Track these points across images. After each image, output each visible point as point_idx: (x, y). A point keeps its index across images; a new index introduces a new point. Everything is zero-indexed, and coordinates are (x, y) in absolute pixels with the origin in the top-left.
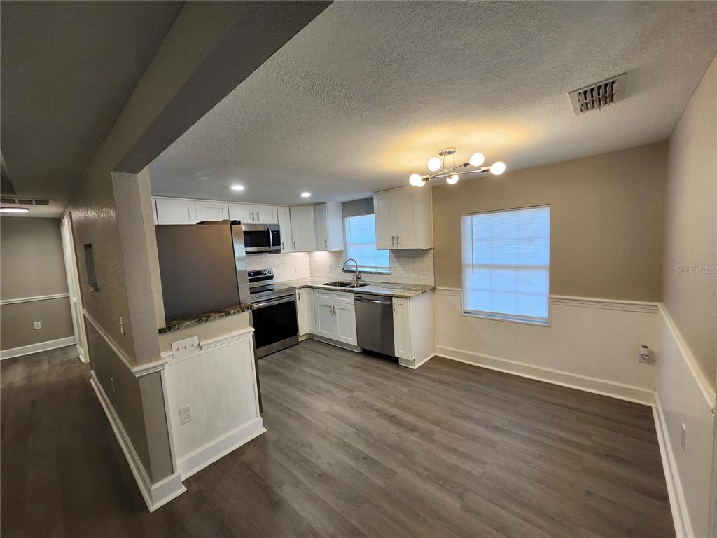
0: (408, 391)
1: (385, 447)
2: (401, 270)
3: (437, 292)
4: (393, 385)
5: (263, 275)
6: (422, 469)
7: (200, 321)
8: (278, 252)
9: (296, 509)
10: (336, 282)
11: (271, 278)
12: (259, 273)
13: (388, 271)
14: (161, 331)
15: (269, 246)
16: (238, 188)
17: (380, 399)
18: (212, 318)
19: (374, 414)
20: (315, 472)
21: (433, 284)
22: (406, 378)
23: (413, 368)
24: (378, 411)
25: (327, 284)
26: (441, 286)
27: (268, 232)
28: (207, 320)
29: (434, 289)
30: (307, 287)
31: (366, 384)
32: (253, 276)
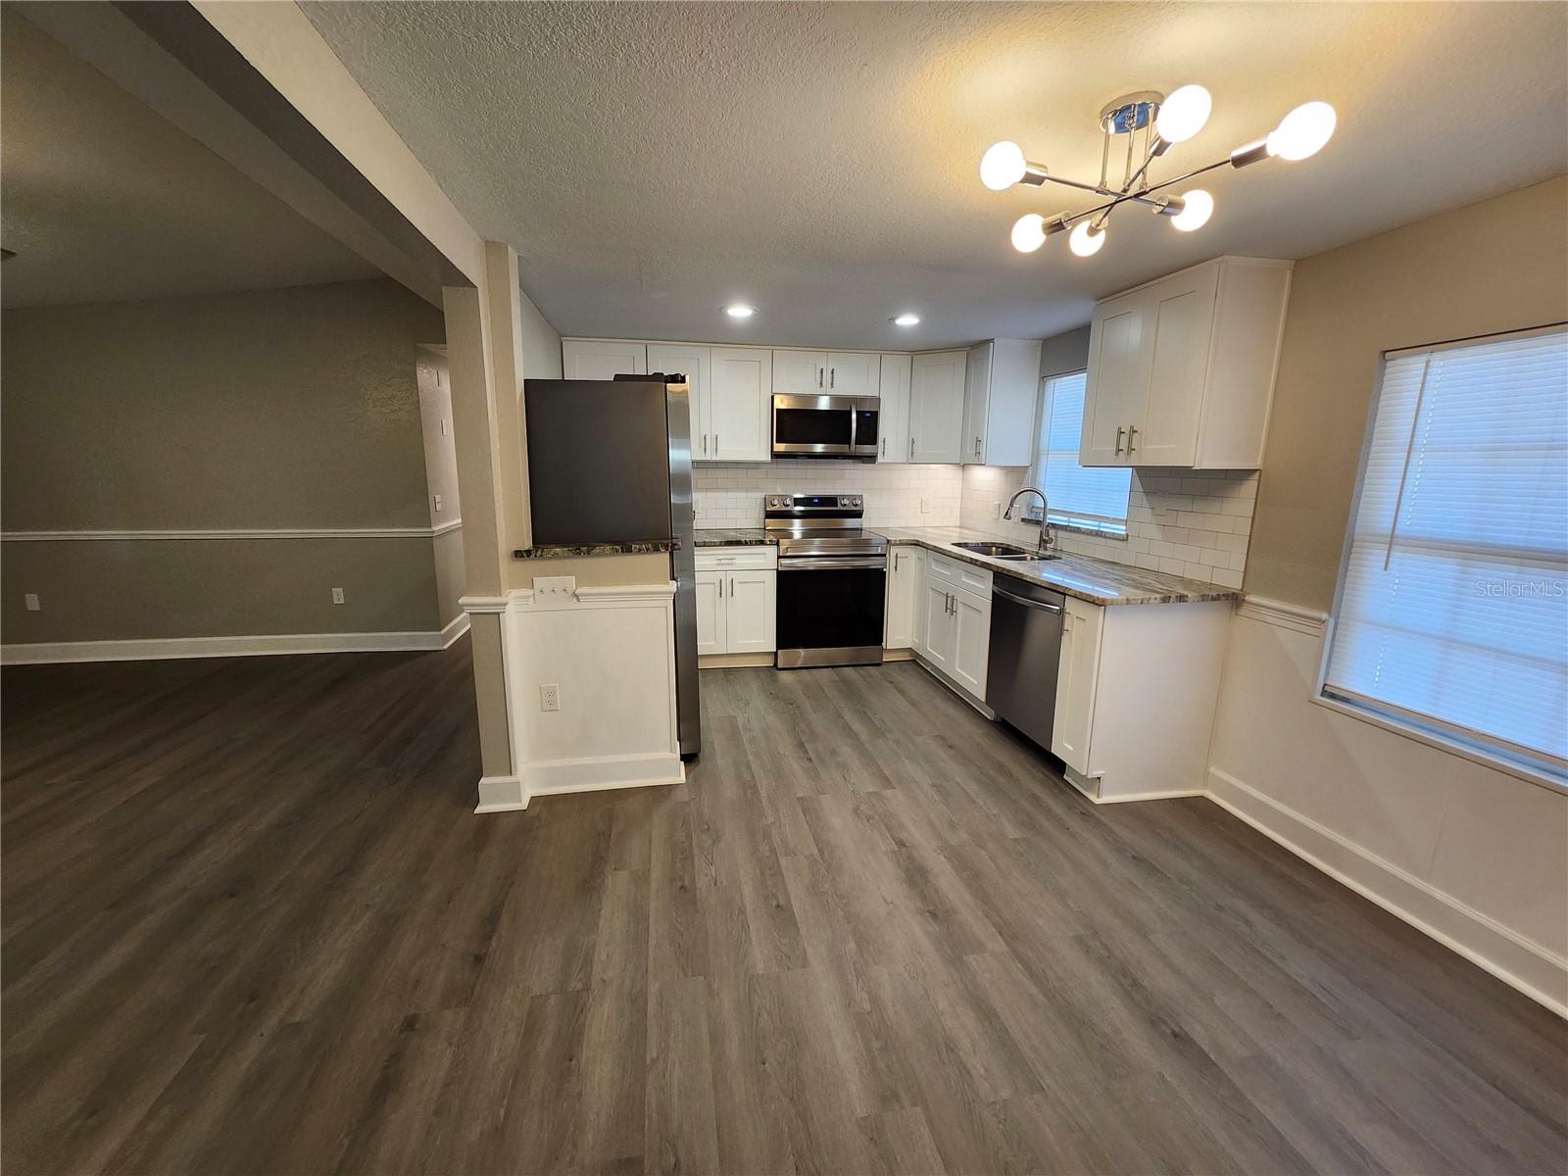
0: (1016, 840)
1: (841, 913)
2: (1152, 530)
3: (1244, 610)
4: (995, 812)
5: (839, 507)
6: (865, 995)
7: (578, 553)
8: (871, 459)
9: (603, 911)
10: (994, 544)
11: (858, 515)
12: (831, 500)
13: (1120, 530)
14: (518, 554)
15: (849, 443)
16: (740, 312)
17: (931, 825)
18: (597, 550)
19: (885, 845)
20: (682, 879)
21: (1235, 584)
22: (1048, 812)
23: (1092, 797)
24: (901, 844)
25: (964, 545)
26: (1257, 593)
27: (850, 413)
28: (589, 552)
29: (1234, 600)
30: (917, 544)
31: (934, 785)
32: (816, 505)
